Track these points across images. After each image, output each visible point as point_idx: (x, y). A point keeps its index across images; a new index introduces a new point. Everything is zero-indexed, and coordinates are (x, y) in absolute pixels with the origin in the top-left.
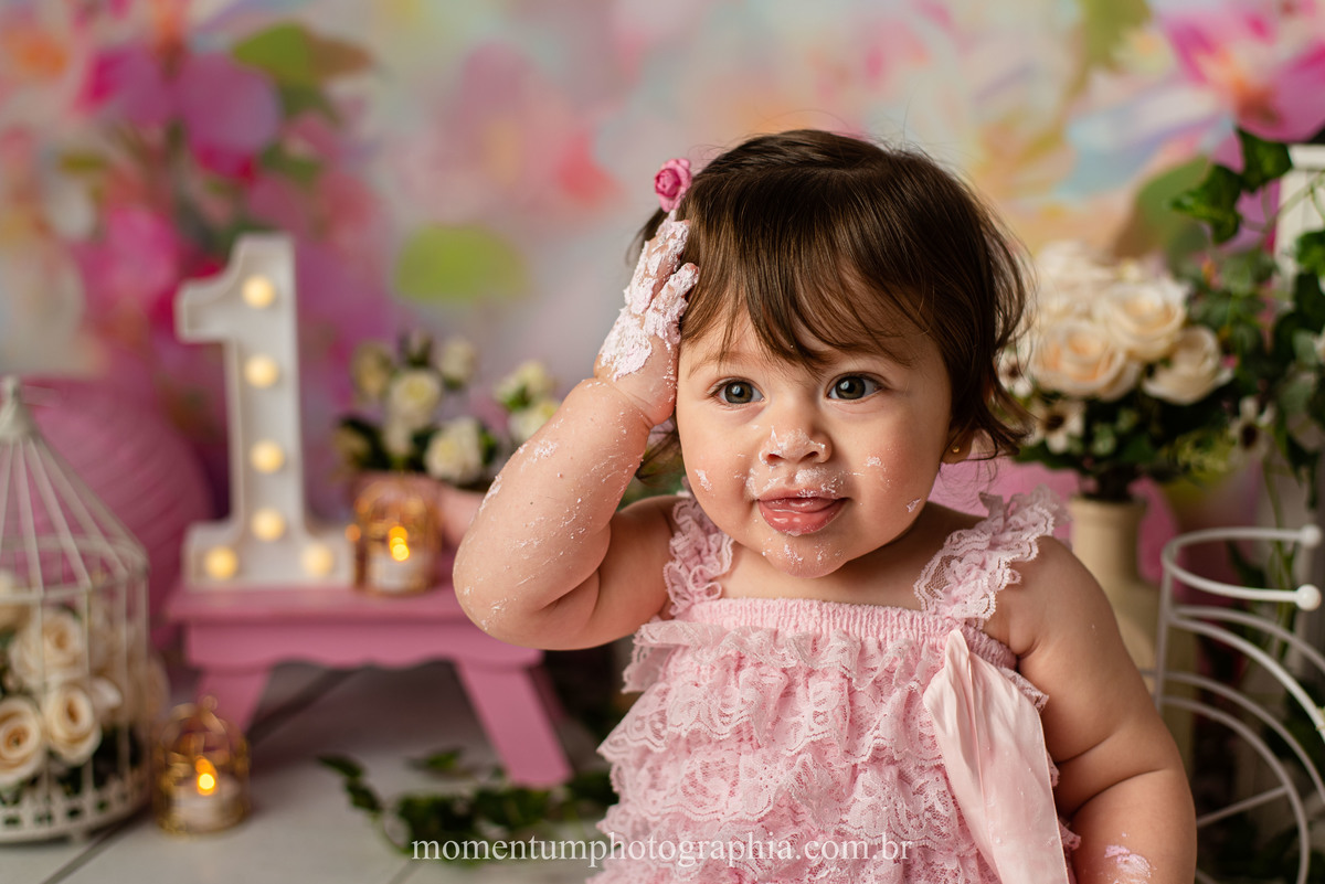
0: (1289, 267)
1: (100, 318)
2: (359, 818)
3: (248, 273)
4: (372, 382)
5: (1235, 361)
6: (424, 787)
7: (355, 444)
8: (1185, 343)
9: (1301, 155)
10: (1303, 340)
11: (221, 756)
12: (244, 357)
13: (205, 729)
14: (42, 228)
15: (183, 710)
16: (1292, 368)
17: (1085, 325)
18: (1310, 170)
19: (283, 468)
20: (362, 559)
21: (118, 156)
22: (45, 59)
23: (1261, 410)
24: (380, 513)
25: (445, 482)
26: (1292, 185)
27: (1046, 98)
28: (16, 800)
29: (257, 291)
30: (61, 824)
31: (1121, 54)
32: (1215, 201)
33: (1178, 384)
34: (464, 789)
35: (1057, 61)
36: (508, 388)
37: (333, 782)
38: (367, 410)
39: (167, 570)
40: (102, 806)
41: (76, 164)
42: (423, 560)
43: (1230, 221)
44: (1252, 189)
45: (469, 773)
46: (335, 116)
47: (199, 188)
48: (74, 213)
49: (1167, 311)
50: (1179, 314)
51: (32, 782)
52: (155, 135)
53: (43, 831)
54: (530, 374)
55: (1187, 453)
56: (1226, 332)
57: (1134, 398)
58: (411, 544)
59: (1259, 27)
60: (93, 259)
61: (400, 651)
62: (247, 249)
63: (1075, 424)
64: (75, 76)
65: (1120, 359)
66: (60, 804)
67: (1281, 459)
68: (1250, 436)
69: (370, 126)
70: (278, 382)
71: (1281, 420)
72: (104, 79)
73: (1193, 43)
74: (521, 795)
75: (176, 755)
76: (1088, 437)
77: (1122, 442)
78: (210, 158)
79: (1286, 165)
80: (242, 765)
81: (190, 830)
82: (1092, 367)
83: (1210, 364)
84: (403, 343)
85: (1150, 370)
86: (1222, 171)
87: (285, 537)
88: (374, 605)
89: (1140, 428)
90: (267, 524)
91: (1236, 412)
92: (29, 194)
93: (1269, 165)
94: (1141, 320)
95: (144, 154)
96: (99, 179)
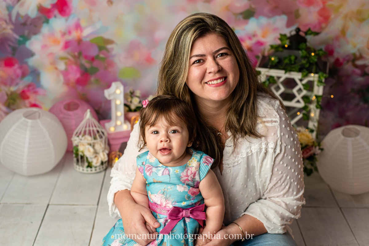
1: (67, 83)
3: (117, 89)
4: (129, 100)
7: (127, 109)
12: (115, 101)
14: (56, 69)
19: (122, 115)
20: (132, 126)
21: (70, 57)
22: (56, 42)
29: (118, 92)
30: (101, 169)
38: (129, 104)
40: (105, 166)
41: (62, 58)
46: (108, 51)
47: (84, 62)
48: (62, 66)
52: (76, 54)
60: (65, 73)
64: (62, 44)
69: (114, 52)
70: (121, 103)
72: (67, 45)
78: (86, 57)
87: (121, 124)
90: (119, 123)
92: (53, 63)
95: (75, 57)
96: (66, 61)
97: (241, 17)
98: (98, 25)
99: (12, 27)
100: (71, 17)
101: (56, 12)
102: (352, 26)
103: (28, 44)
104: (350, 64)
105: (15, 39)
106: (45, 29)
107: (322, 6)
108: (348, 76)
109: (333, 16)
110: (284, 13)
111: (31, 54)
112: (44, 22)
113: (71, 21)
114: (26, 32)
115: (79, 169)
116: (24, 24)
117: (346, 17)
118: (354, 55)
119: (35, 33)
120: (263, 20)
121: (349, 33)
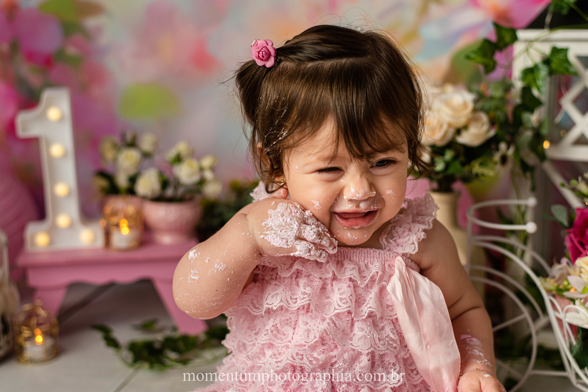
0: (518, 85)
2: (110, 352)
3: (49, 105)
4: (109, 154)
5: (497, 126)
6: (140, 337)
7: (103, 183)
8: (474, 119)
9: (522, 34)
10: (526, 116)
11: (46, 327)
12: (49, 144)
13: (38, 315)
15: (27, 307)
16: (521, 129)
18: (526, 41)
19: (69, 195)
20: (108, 235)
23: (508, 148)
24: (115, 213)
25: (144, 198)
26: (518, 47)
27: (409, 16)
29: (53, 114)
32: (484, 56)
33: (471, 137)
34: (159, 337)
36: (171, 154)
37: (98, 336)
38: (108, 167)
39: (17, 244)
42: (136, 233)
43: (491, 64)
44: (501, 50)
45: (161, 330)
46: (88, 35)
47: (26, 70)
49: (465, 105)
50: (471, 106)
52: (5, 47)
54: (182, 147)
55: (477, 168)
56: (492, 114)
57: (452, 144)
58: (130, 227)
61: (126, 276)
62: (47, 95)
63: (427, 157)
65: (445, 127)
67: (518, 170)
68: (504, 159)
69: (104, 40)
70: (65, 155)
71: (517, 151)
74: (185, 338)
75: (24, 327)
77: (448, 165)
78: (31, 56)
79: (515, 38)
80: (56, 330)
81: (32, 361)
83: (485, 128)
84: (123, 137)
85: (458, 132)
86: (487, 42)
87: (71, 226)
88: (113, 255)
89: (455, 158)
90: (63, 221)
91: (497, 149)
93: (507, 38)
94: (454, 109)
95: (1, 55)
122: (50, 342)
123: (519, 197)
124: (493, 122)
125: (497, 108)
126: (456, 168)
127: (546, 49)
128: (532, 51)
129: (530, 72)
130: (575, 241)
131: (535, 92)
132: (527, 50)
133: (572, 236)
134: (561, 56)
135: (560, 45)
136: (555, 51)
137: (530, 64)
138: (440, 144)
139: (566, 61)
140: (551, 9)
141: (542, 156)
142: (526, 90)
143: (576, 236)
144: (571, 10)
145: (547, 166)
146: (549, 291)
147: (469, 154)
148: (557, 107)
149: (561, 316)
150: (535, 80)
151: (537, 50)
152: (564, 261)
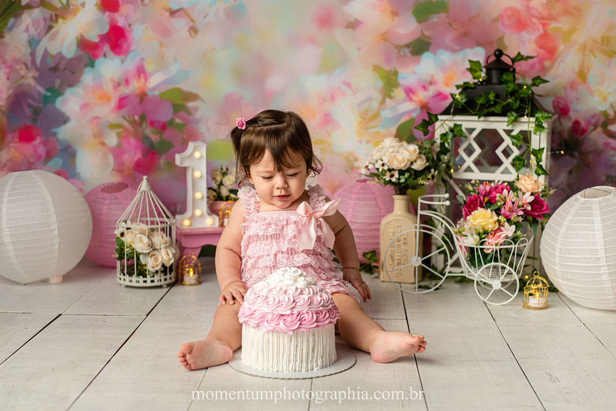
0: (438, 141)
3: (195, 150)
7: (215, 194)
8: (419, 157)
9: (440, 117)
10: (443, 157)
11: (194, 268)
12: (193, 171)
14: (103, 144)
16: (440, 163)
17: (397, 154)
18: (442, 120)
19: (203, 198)
20: (222, 221)
21: (126, 124)
22: (105, 98)
23: (435, 171)
26: (437, 124)
27: (375, 105)
28: (153, 276)
29: (197, 155)
30: (163, 282)
31: (393, 94)
32: (423, 127)
33: (419, 165)
35: (378, 96)
40: (170, 278)
41: (112, 126)
43: (427, 131)
44: (430, 125)
46: (189, 112)
47: (149, 131)
48: (112, 140)
49: (415, 150)
50: (418, 151)
51: (157, 272)
52: (137, 118)
53: (159, 284)
55: (420, 181)
56: (427, 155)
57: (409, 170)
59: (424, 88)
60: (118, 152)
63: (396, 175)
64: (114, 102)
65: (406, 161)
66: (163, 277)
67: (440, 182)
68: (433, 177)
69: (198, 115)
70: (201, 177)
71: (439, 173)
72: (122, 103)
73: (409, 91)
75: (186, 266)
76: (399, 179)
77: (406, 180)
78: (152, 124)
79: (437, 120)
81: (190, 285)
82: (400, 162)
83: (425, 161)
85: (412, 163)
86: (424, 120)
87: (202, 216)
89: (410, 176)
90: (198, 213)
91: (430, 172)
92: (98, 135)
93: (434, 119)
94: (410, 152)
95: (133, 123)
96: (121, 130)
97: (407, 51)
98: (174, 69)
99: (36, 74)
100: (131, 56)
101: (107, 48)
102: (596, 65)
103: (59, 103)
104: (599, 129)
105: (39, 94)
106: (88, 77)
107: (542, 31)
108: (599, 153)
109: (561, 48)
110: (479, 44)
111: (63, 120)
112: (86, 66)
113: (131, 62)
114: (57, 82)
115: (124, 280)
116: (55, 69)
117: (584, 48)
118: (605, 114)
119: (71, 85)
120: (445, 57)
121: (592, 75)
122: (196, 276)
123: (439, 194)
124: (428, 160)
125: (429, 153)
126: (411, 181)
127: (451, 125)
128: (444, 125)
129: (444, 136)
130: (467, 210)
131: (446, 145)
132: (442, 124)
133: (465, 208)
134: (458, 128)
135: (458, 123)
136: (456, 125)
137: (444, 132)
138: (404, 169)
139: (461, 130)
140: (453, 105)
141: (451, 177)
142: (442, 145)
143: (467, 208)
144: (463, 106)
145: (452, 182)
146: (456, 233)
147: (417, 174)
148: (457, 154)
149: (461, 244)
150: (447, 139)
151: (446, 125)
152: (462, 219)
